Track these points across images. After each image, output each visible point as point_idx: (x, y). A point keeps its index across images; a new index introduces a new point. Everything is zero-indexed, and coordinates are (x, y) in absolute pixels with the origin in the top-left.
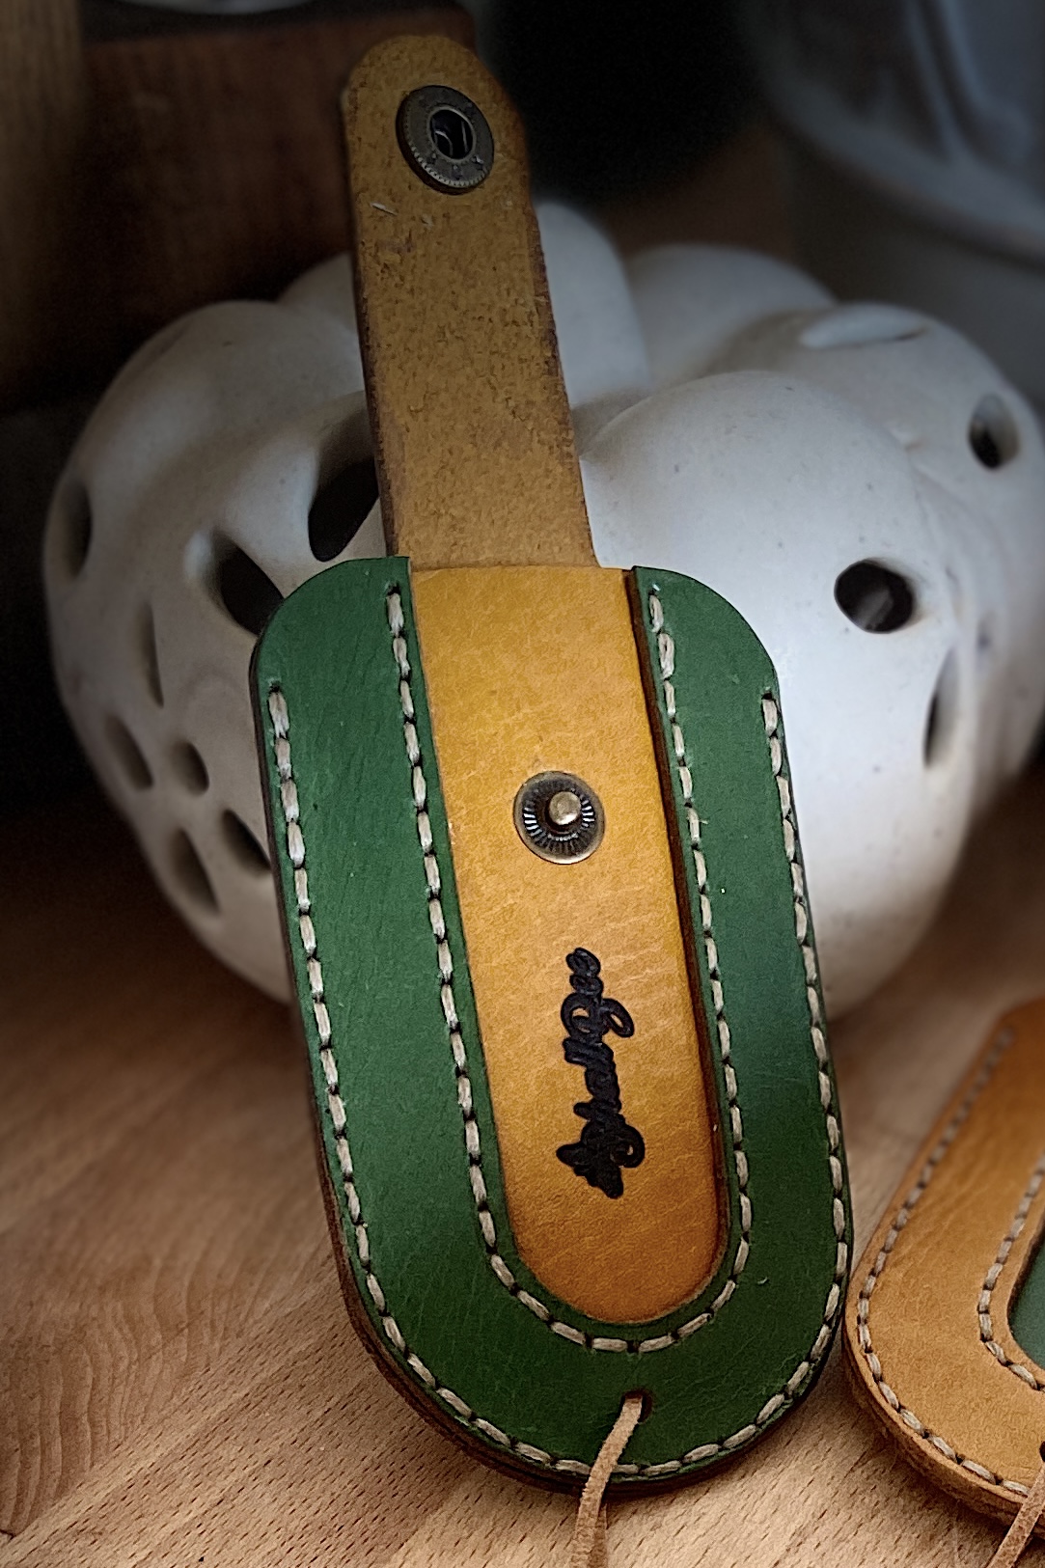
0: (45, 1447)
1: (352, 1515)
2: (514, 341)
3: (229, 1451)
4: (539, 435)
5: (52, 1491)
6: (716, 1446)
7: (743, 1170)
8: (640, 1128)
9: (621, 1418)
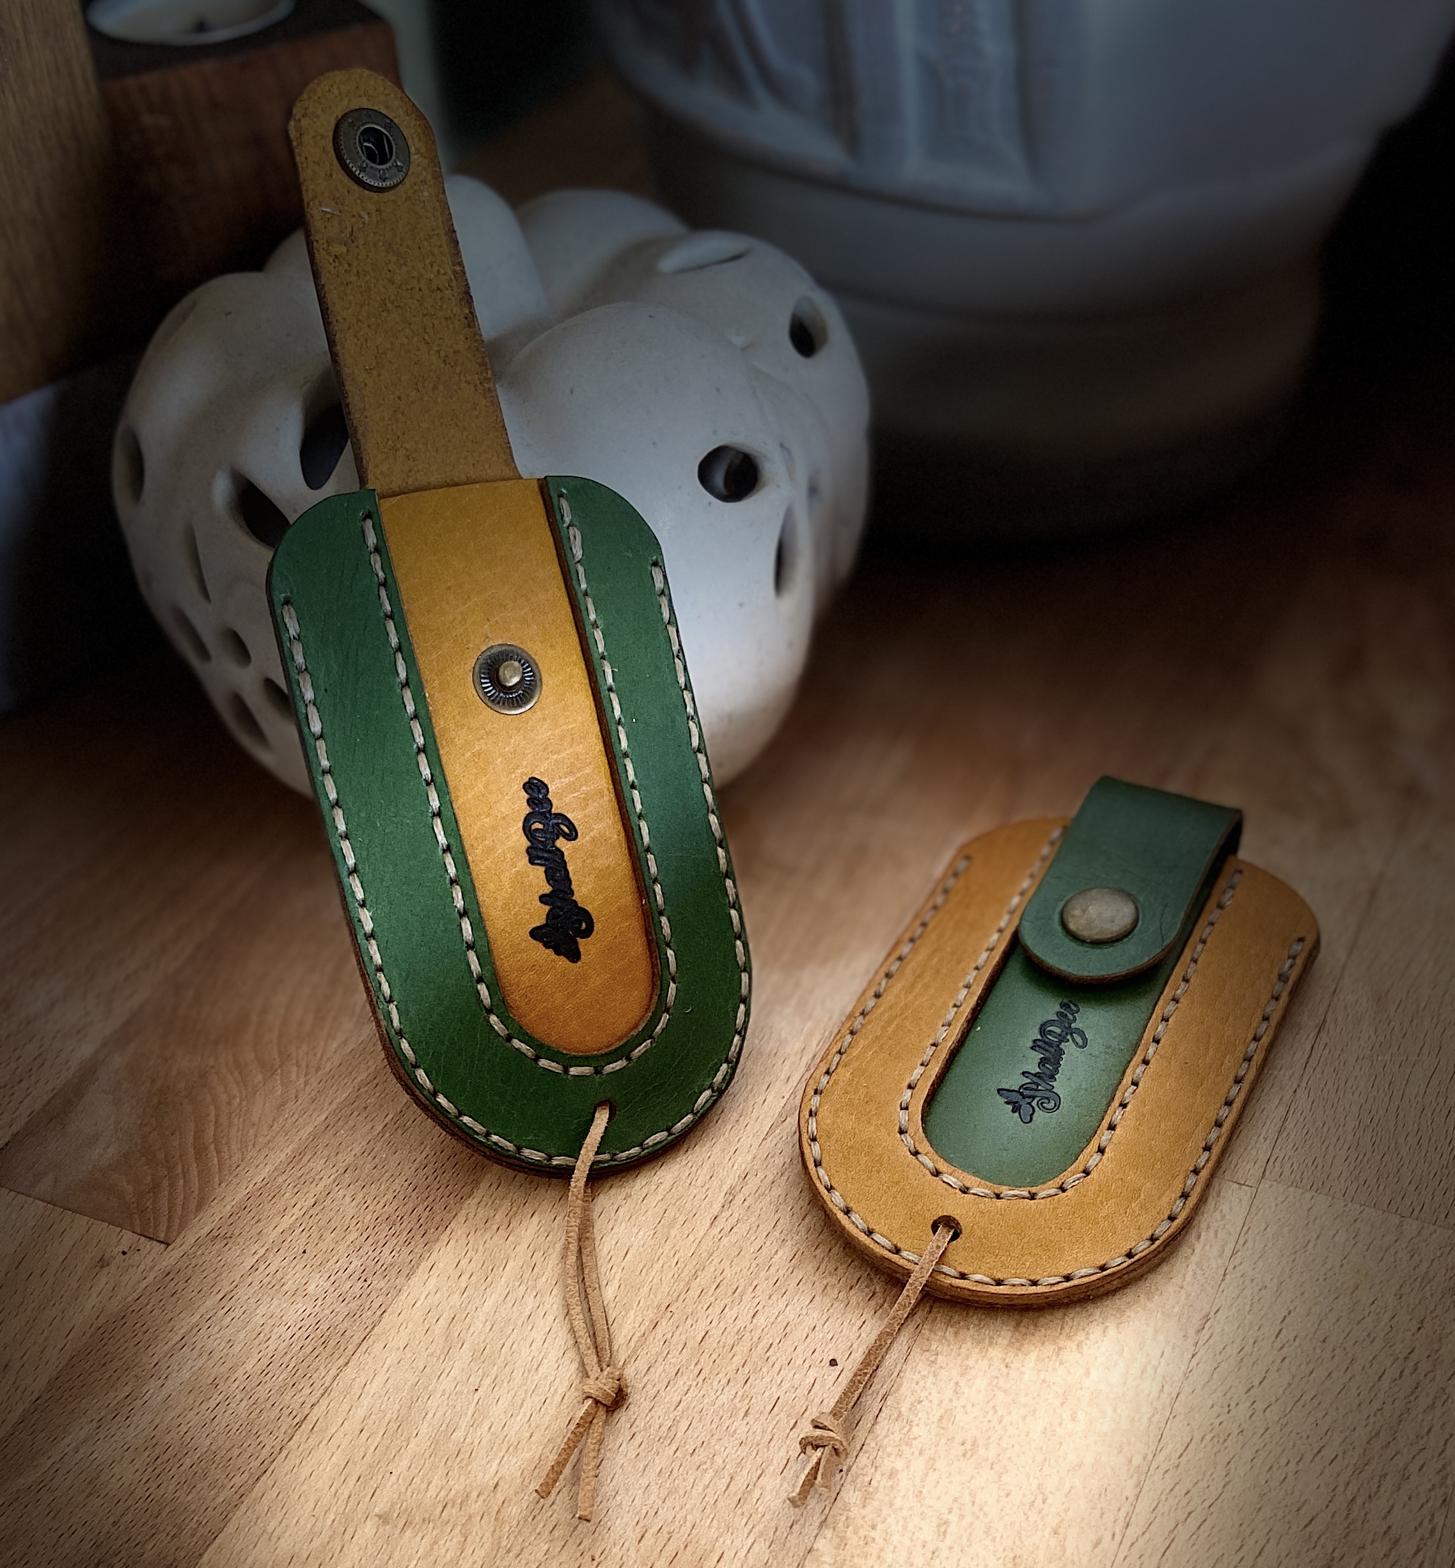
0: (185, 1173)
1: (410, 1206)
2: (439, 304)
3: (318, 1164)
4: (465, 376)
5: (193, 1205)
6: (665, 1133)
7: (667, 930)
8: (589, 908)
9: (595, 1123)
